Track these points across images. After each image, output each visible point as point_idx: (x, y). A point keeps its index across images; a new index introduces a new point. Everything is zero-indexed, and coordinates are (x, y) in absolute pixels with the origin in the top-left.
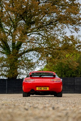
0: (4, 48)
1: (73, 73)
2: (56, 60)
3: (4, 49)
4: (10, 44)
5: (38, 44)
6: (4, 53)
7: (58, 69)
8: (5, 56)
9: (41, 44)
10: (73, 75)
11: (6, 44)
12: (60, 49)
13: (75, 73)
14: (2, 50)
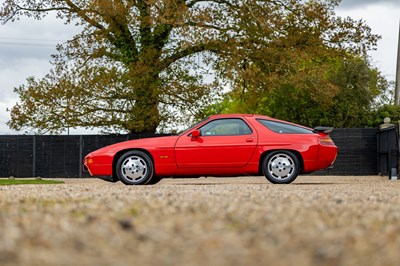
0: (120, 42)
1: (322, 114)
2: (273, 78)
3: (118, 46)
4: (134, 29)
5: (218, 32)
6: (117, 58)
8: (121, 68)
9: (228, 28)
10: (321, 120)
11: (123, 31)
12: (284, 46)
13: (328, 116)
14: (112, 50)
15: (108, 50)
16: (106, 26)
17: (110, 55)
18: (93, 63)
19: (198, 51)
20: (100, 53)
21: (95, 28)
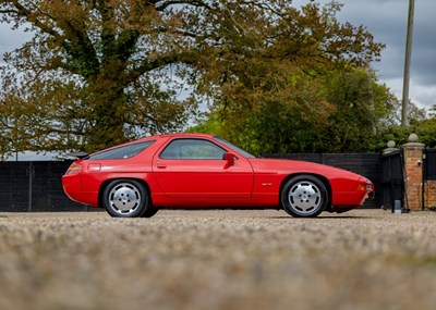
0: (77, 51)
1: (316, 137)
2: (256, 94)
3: (76, 56)
4: (94, 36)
5: (194, 40)
6: (74, 70)
7: (265, 126)
8: (78, 81)
9: (206, 36)
10: (314, 145)
11: (81, 39)
12: (271, 57)
13: (322, 139)
14: (68, 60)
15: (64, 61)
16: (61, 32)
17: (66, 67)
18: (46, 76)
19: (171, 62)
20: (55, 64)
21: (48, 35)
